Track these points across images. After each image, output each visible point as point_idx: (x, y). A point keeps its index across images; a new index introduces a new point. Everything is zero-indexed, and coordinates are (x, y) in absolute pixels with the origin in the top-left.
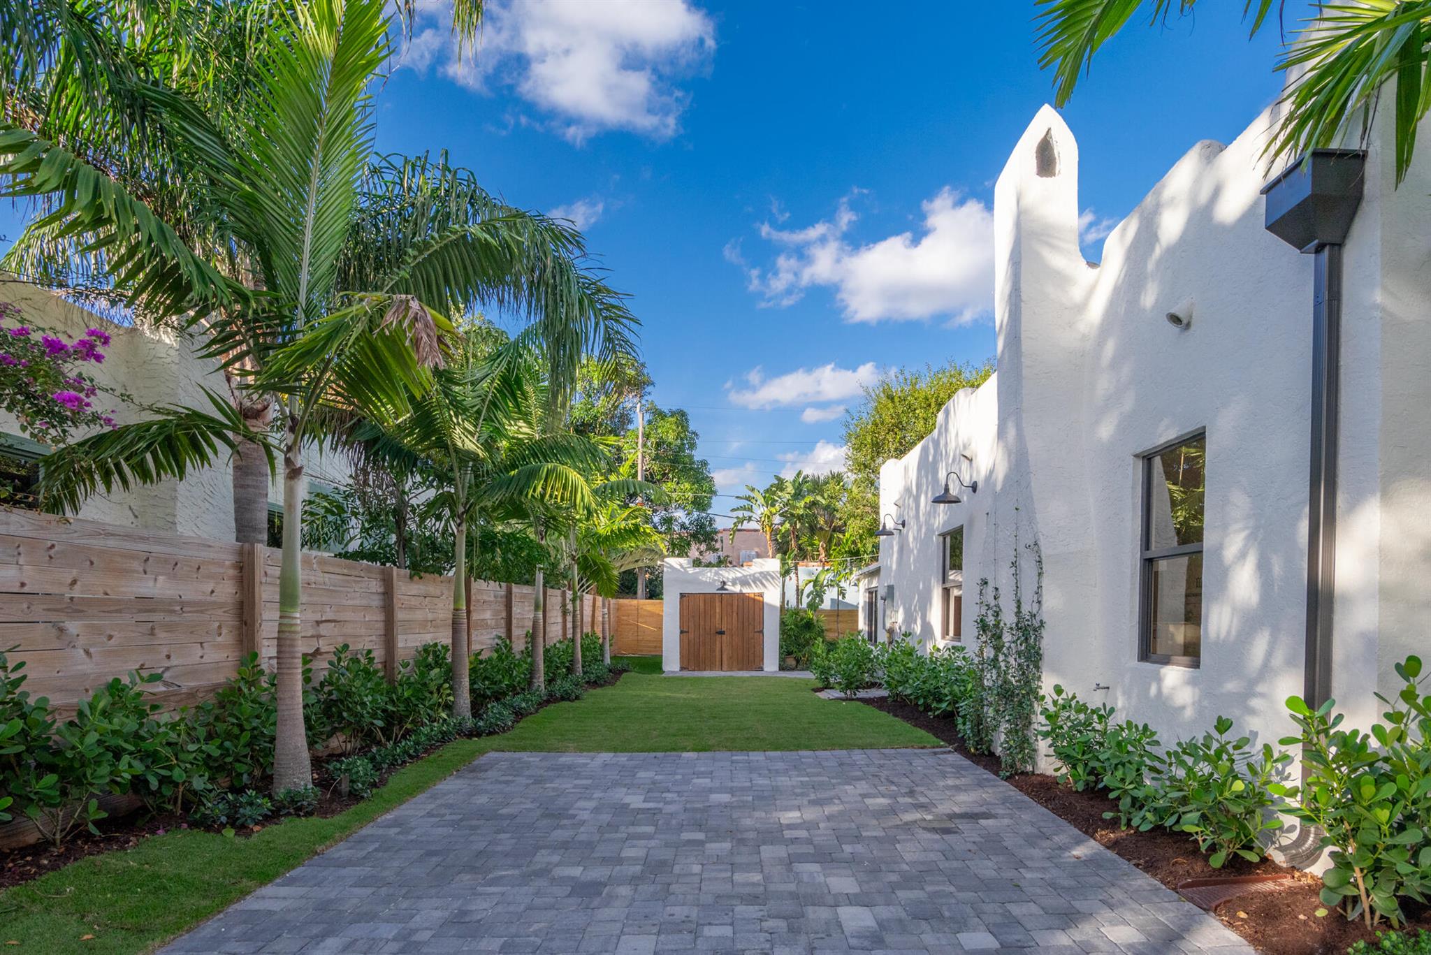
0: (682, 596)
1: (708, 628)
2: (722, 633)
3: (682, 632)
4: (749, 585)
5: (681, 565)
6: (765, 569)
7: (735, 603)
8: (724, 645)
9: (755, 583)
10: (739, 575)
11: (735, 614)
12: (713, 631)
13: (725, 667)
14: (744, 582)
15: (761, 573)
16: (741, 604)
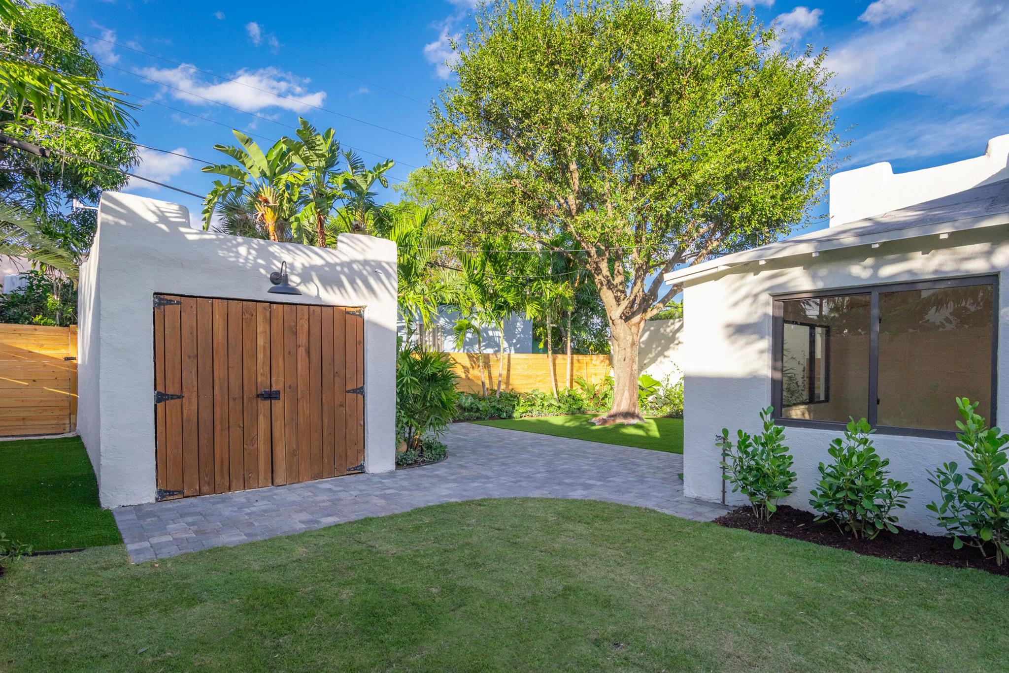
0: (161, 300)
1: (235, 383)
2: (271, 396)
3: (161, 398)
4: (341, 285)
5: (163, 218)
6: (371, 256)
7: (303, 325)
8: (278, 425)
9: (352, 282)
10: (318, 262)
11: (302, 352)
12: (250, 392)
13: (280, 478)
14: (330, 278)
15: (365, 263)
16: (315, 330)
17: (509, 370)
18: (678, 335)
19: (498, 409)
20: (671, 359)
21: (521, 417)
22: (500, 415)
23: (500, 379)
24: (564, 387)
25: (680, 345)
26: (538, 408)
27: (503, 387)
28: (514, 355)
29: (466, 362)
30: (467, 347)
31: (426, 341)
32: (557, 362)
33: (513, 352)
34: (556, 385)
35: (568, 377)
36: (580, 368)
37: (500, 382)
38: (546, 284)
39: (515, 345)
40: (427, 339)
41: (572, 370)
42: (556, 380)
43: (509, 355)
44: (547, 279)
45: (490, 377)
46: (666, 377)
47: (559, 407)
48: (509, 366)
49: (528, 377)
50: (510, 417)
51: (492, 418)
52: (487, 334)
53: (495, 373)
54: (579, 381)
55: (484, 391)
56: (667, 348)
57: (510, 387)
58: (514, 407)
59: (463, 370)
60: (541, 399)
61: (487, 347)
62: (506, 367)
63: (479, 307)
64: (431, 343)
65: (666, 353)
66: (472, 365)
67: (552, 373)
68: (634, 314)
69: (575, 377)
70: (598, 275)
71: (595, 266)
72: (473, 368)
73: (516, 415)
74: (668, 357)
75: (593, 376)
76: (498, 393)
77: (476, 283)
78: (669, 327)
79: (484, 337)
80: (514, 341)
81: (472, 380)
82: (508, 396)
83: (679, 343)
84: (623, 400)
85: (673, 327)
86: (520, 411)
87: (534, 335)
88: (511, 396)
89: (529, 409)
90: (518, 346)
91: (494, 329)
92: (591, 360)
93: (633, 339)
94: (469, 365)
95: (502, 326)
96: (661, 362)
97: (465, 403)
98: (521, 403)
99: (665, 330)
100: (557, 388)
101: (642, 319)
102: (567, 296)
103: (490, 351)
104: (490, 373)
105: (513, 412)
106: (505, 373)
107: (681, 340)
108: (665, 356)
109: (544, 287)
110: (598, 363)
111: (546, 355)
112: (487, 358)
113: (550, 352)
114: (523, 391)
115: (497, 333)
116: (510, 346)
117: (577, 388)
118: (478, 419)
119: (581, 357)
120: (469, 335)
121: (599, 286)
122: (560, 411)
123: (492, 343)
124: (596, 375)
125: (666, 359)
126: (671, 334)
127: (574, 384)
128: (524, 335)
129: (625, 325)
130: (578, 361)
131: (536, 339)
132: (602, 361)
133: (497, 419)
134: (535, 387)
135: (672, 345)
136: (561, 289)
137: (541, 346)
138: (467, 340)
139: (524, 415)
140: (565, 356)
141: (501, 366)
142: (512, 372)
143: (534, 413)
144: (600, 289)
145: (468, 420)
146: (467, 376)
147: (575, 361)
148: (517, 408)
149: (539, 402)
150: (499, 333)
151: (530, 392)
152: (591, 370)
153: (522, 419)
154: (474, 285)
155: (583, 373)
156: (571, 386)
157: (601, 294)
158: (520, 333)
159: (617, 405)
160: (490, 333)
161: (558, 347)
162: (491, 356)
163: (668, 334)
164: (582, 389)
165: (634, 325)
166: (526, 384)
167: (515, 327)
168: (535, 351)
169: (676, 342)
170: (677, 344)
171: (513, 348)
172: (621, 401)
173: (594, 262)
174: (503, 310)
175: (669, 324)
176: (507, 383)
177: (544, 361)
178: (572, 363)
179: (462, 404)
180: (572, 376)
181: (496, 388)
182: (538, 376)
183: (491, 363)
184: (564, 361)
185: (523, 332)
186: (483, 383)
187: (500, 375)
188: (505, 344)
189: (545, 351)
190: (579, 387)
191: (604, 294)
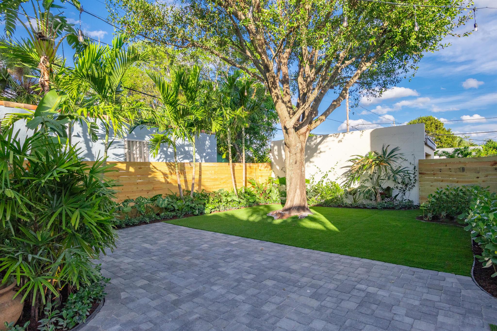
17: (200, 175)
18: (319, 147)
19: (191, 207)
20: (315, 164)
21: (211, 213)
22: (193, 213)
23: (193, 182)
24: (241, 186)
25: (321, 153)
26: (224, 204)
27: (196, 188)
28: (204, 164)
29: (166, 169)
30: (168, 159)
31: (134, 154)
32: (235, 168)
33: (203, 162)
34: (236, 185)
35: (244, 179)
36: (251, 172)
37: (193, 184)
38: (226, 110)
39: (205, 157)
40: (134, 152)
41: (246, 174)
42: (235, 181)
43: (200, 164)
44: (227, 106)
45: (186, 181)
46: (311, 176)
47: (240, 202)
48: (200, 172)
49: (215, 180)
50: (202, 213)
51: (186, 215)
52: (184, 149)
53: (189, 177)
54: (251, 181)
55: (180, 192)
56: (312, 156)
57: (202, 188)
58: (204, 204)
59: (163, 176)
60: (226, 196)
61: (184, 158)
62: (198, 172)
63: (174, 124)
64: (138, 156)
65: (311, 160)
66: (170, 172)
67: (233, 177)
68: (301, 126)
69: (248, 179)
70: (275, 89)
71: (272, 80)
72: (171, 174)
73: (207, 211)
74: (313, 162)
75: (260, 177)
76: (192, 193)
77: (171, 104)
78: (312, 141)
79: (181, 151)
80: (204, 154)
81: (171, 183)
82: (200, 195)
83: (321, 152)
84: (296, 197)
85: (315, 141)
86: (210, 208)
87: (218, 150)
88: (202, 195)
89: (217, 205)
90: (207, 158)
91: (188, 146)
92: (258, 166)
93: (302, 146)
94: (168, 172)
95: (194, 140)
96: (308, 166)
97: (162, 204)
98: (211, 201)
99: (310, 144)
100: (236, 187)
101: (308, 130)
102: (243, 116)
103: (186, 161)
104: (185, 177)
105: (204, 209)
106: (197, 177)
107: (322, 150)
108: (310, 162)
109: (225, 112)
110: (262, 168)
111: (227, 163)
112: (182, 166)
113: (231, 161)
114: (212, 190)
115: (191, 148)
116: (201, 157)
117: (249, 186)
118: (174, 217)
119: (252, 165)
120: (170, 150)
121: (275, 99)
122: (241, 205)
123: (187, 155)
124: (262, 176)
125: (311, 164)
126: (314, 146)
127: (248, 183)
128: (211, 150)
129: (295, 133)
130: (250, 167)
131: (220, 154)
132: (266, 167)
133: (191, 216)
134: (221, 187)
135: (315, 154)
136: (238, 112)
137: (224, 156)
138: (169, 153)
139: (213, 210)
140: (241, 164)
141: (194, 172)
142: (203, 176)
143: (221, 208)
144: (276, 102)
145: (165, 219)
146: (166, 180)
147: (248, 168)
148: (207, 205)
149: (224, 199)
150: (193, 149)
151: (217, 191)
152: (258, 173)
153: (212, 214)
154: (168, 105)
155: (253, 176)
156: (246, 185)
157: (277, 107)
158: (209, 148)
159: (291, 201)
160: (187, 148)
161: (236, 158)
162: (186, 165)
163: (312, 146)
164: (253, 187)
165: (302, 134)
166: (214, 185)
167: (204, 145)
168: (219, 160)
169: (318, 151)
170: (319, 153)
171: (203, 159)
172: (294, 197)
173: (272, 76)
174: (194, 127)
175: (313, 139)
176: (200, 184)
177: (226, 167)
178: (246, 169)
179: (160, 205)
180: (246, 178)
181: (190, 189)
182: (222, 179)
183: (186, 170)
184: (240, 167)
185: (210, 148)
186: (179, 186)
187: (193, 179)
188: (197, 157)
189: (227, 160)
190: (251, 185)
191: (279, 107)
